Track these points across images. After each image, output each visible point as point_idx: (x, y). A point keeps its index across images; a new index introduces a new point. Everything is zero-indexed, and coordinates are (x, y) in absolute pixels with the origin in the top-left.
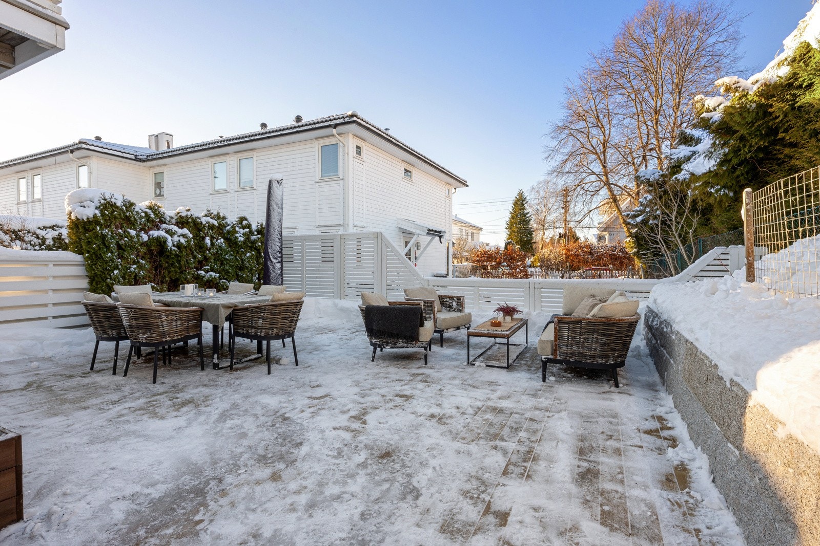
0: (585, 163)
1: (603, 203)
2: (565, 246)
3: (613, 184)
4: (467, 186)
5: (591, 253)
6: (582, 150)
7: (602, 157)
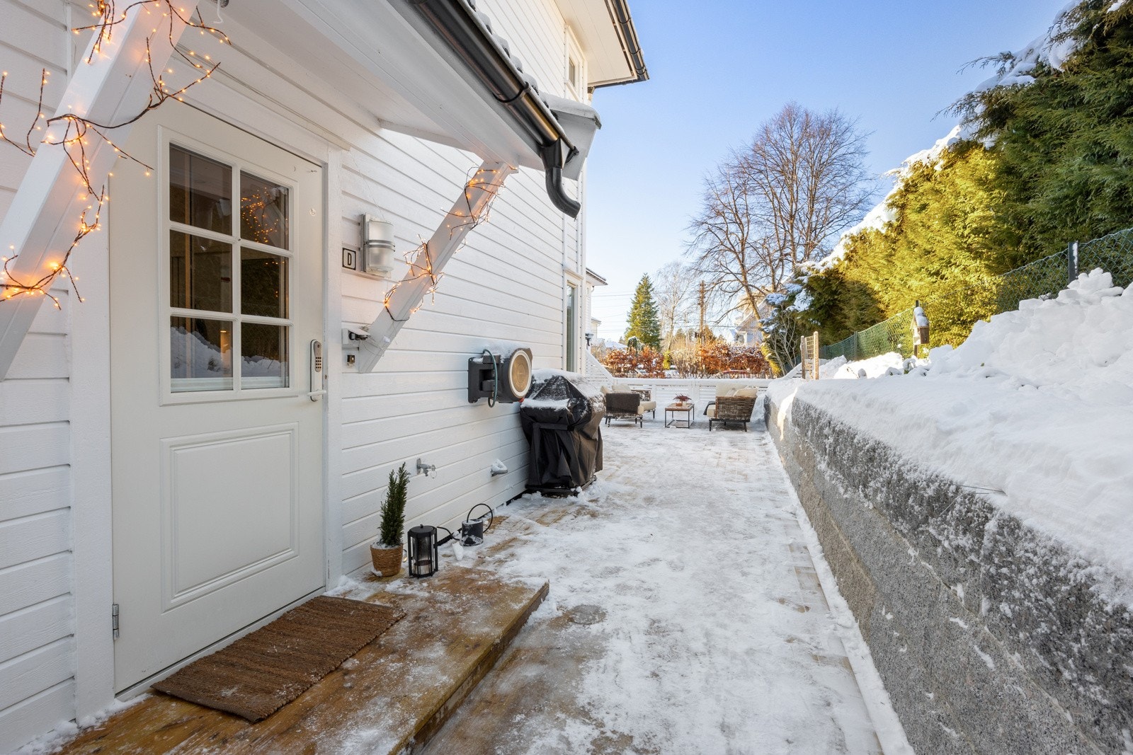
0: (724, 263)
1: (740, 304)
2: (701, 347)
3: (752, 286)
4: (607, 284)
5: (728, 355)
6: (722, 247)
7: (740, 256)
